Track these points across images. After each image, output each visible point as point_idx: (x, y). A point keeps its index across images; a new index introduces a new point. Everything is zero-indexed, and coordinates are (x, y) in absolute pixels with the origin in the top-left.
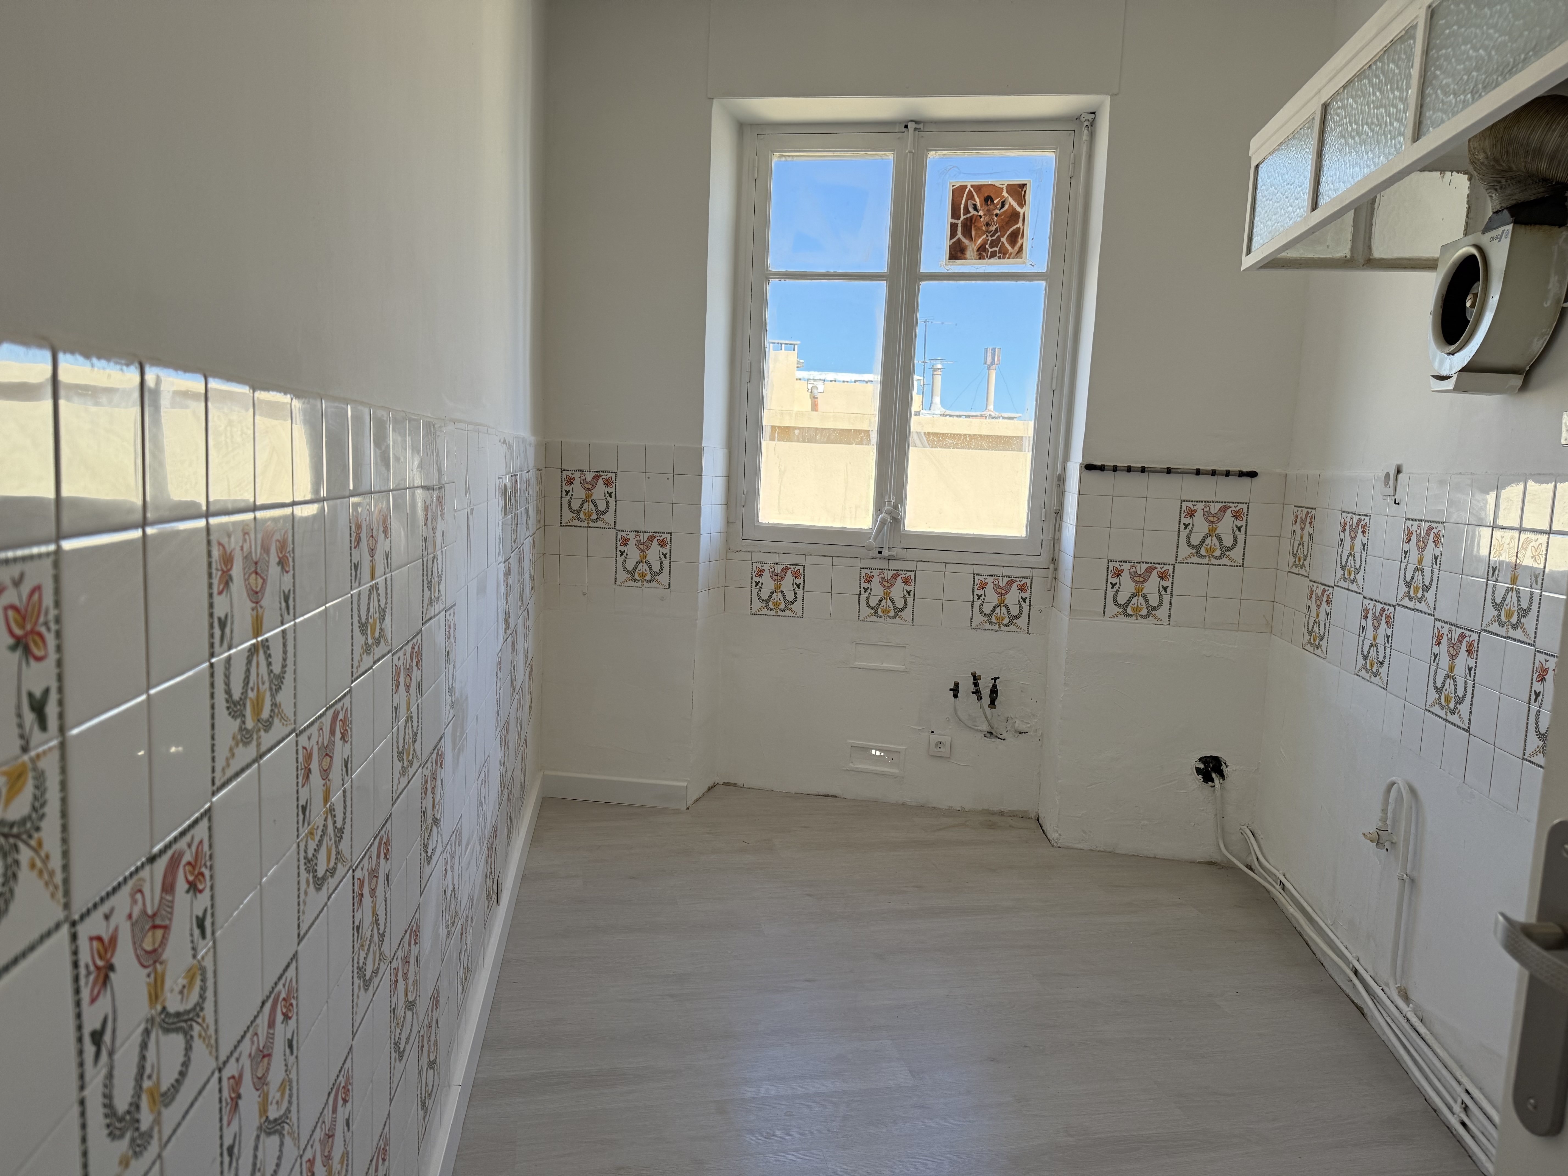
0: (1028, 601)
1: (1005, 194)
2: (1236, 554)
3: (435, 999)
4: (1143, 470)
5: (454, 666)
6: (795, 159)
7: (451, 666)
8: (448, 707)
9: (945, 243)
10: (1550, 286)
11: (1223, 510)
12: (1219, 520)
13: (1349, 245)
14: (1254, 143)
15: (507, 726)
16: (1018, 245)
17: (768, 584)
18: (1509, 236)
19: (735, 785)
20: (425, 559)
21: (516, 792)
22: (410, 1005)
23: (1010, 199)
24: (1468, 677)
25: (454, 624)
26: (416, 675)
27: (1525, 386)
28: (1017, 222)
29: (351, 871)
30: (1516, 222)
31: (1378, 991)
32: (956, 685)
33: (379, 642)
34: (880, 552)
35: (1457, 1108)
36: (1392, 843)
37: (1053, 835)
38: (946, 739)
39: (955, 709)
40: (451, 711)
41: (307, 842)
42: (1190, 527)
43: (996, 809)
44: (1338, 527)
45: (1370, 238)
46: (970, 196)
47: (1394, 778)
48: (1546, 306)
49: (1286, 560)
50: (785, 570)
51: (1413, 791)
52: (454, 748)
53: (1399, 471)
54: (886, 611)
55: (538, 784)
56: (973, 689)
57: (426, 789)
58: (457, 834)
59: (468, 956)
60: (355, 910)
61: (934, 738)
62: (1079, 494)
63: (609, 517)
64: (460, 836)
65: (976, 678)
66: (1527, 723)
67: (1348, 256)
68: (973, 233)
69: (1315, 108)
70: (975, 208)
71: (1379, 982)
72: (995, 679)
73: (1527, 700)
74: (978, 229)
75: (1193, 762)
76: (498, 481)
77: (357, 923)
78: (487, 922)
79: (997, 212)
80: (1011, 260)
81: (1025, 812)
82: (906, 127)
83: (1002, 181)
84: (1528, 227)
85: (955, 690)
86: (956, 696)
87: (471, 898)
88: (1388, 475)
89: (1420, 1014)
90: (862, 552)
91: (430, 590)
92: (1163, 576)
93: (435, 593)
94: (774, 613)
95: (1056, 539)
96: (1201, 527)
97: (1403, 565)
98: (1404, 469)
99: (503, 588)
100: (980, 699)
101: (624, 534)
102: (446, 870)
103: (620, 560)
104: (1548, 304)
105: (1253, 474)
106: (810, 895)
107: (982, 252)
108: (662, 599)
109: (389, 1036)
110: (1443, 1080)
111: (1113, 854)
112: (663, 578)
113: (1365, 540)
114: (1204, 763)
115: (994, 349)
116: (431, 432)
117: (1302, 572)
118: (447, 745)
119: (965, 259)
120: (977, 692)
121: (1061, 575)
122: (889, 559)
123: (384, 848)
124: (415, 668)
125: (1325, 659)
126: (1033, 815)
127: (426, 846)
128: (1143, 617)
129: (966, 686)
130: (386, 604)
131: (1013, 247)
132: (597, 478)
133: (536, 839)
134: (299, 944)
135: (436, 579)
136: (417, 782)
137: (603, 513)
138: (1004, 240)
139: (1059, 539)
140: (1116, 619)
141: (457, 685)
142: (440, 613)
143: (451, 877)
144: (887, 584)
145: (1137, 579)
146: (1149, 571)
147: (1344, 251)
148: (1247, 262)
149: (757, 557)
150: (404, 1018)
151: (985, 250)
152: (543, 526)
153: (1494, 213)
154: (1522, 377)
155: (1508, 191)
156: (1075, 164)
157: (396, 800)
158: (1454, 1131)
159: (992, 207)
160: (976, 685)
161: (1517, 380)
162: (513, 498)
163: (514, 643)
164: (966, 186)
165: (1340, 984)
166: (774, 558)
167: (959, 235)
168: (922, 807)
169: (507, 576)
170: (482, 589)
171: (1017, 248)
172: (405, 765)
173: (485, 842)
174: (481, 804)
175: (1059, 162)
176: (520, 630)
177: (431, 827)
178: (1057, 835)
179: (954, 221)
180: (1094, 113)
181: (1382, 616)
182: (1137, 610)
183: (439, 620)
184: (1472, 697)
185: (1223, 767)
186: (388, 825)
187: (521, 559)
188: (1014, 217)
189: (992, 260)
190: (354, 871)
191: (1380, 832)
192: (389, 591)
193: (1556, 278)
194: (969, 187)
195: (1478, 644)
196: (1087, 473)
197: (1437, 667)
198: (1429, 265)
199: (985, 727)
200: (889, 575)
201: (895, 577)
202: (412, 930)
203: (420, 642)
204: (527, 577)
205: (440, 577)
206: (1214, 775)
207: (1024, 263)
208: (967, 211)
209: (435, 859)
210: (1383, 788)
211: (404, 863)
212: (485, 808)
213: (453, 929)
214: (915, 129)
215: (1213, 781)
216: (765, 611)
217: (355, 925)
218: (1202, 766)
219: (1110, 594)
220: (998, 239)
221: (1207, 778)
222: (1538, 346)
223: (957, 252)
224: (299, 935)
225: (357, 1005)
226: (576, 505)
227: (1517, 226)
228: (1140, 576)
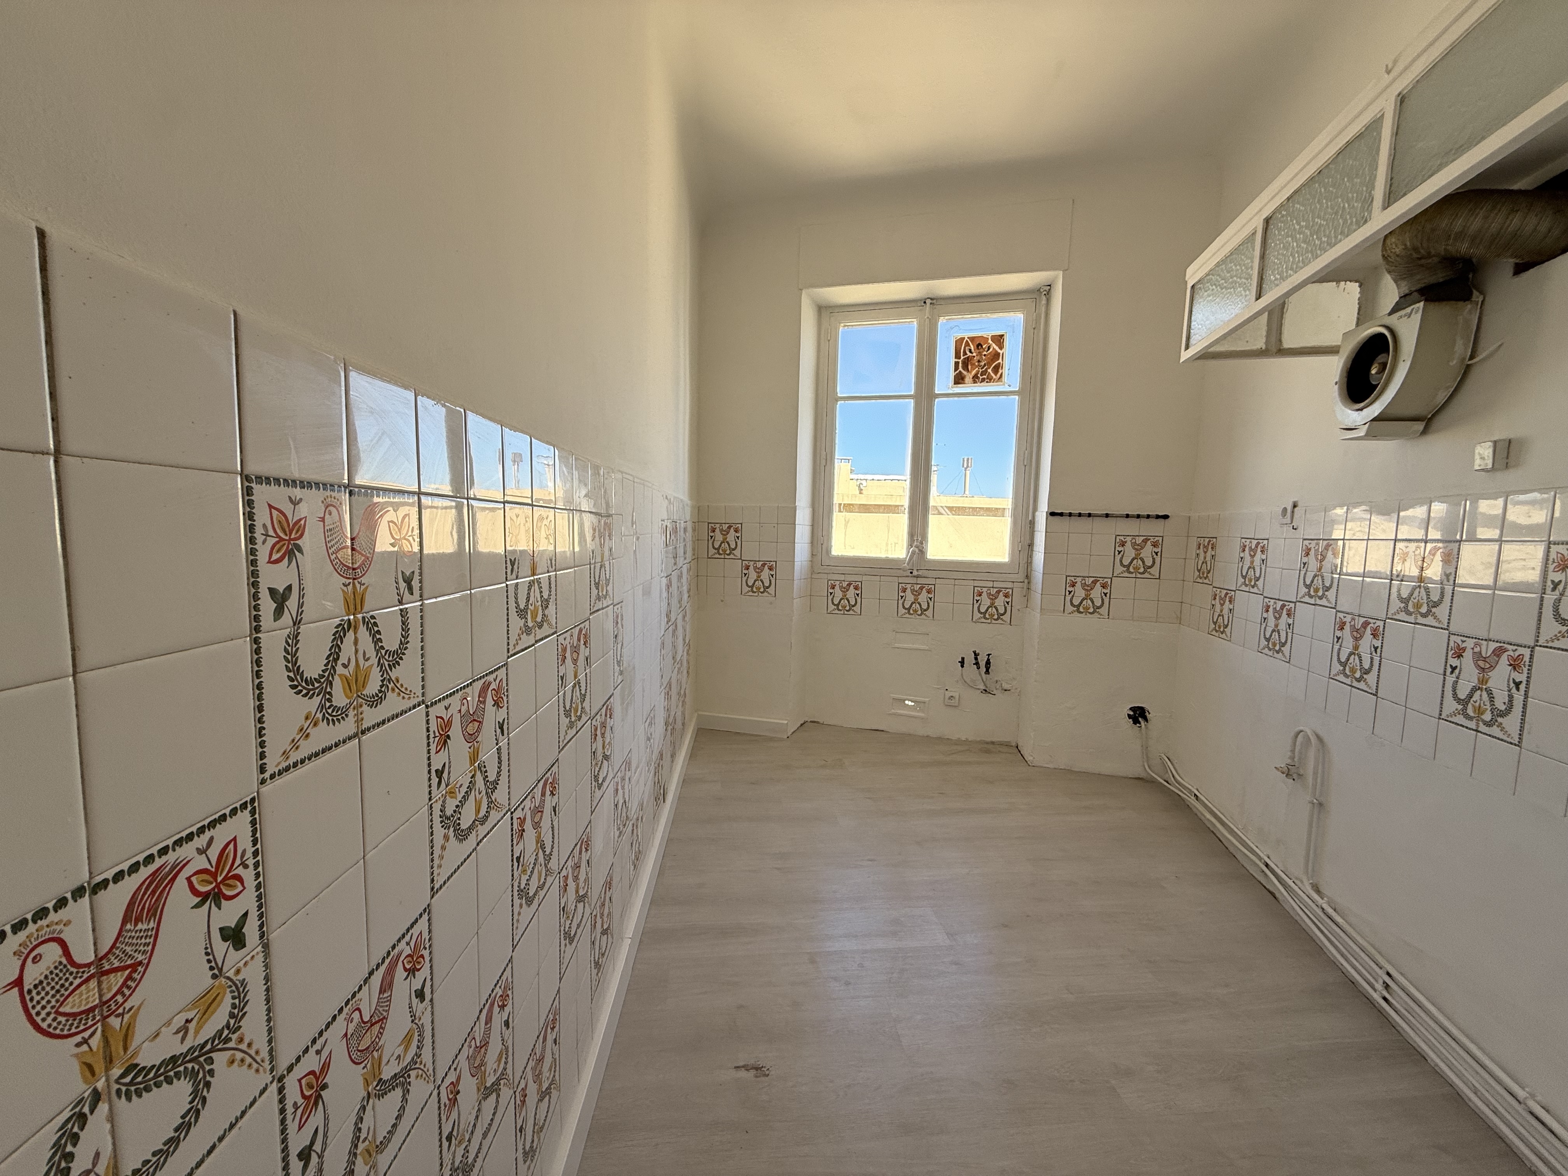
0: (1010, 603)
1: (990, 341)
2: (1155, 571)
3: (608, 885)
4: (1090, 515)
5: (622, 645)
6: (854, 327)
7: (619, 646)
8: (616, 674)
9: (952, 374)
10: (1456, 348)
11: (1145, 541)
12: (1142, 548)
13: (1264, 340)
14: (1189, 271)
15: (669, 684)
16: (999, 374)
17: (839, 594)
18: (1421, 311)
19: (818, 722)
20: (592, 566)
21: (679, 725)
22: (581, 899)
23: (994, 345)
24: (1374, 654)
25: (622, 615)
26: (584, 652)
27: (1424, 432)
28: (998, 359)
29: (509, 813)
30: (1426, 300)
31: (1290, 883)
32: (963, 659)
33: (542, 625)
34: (911, 573)
35: (1379, 986)
36: (1299, 775)
37: (1029, 758)
38: (956, 695)
39: (962, 674)
40: (620, 677)
41: (444, 802)
42: (1122, 553)
43: (989, 740)
44: (1238, 548)
45: (1281, 334)
46: (967, 344)
47: (1301, 728)
48: (1451, 364)
49: (1191, 573)
50: (849, 585)
51: (1318, 737)
52: (622, 703)
53: (1295, 506)
54: (915, 611)
55: (694, 720)
56: (974, 662)
57: (596, 735)
58: (628, 764)
59: (639, 843)
60: (515, 845)
61: (948, 694)
62: (1046, 532)
63: (737, 552)
64: (630, 763)
65: (976, 655)
66: (1443, 691)
67: (1264, 348)
68: (970, 367)
69: (1258, 223)
70: (970, 351)
71: (1291, 877)
72: (989, 655)
73: (1442, 672)
74: (973, 364)
75: (1126, 711)
76: (661, 523)
77: (516, 855)
78: (655, 817)
79: (985, 353)
80: (995, 383)
81: (1009, 742)
82: (925, 302)
83: (988, 333)
84: (1437, 303)
85: (962, 663)
86: (962, 666)
87: (641, 806)
88: (1285, 510)
89: (1333, 906)
90: (901, 573)
91: (597, 588)
92: (1104, 586)
93: (602, 591)
94: (842, 612)
95: (1029, 562)
96: (1129, 553)
97: (1302, 573)
98: (1300, 504)
99: (665, 594)
100: (978, 668)
101: (747, 562)
102: (617, 790)
103: (744, 579)
104: (1455, 362)
105: (1166, 517)
106: (869, 798)
107: (975, 379)
108: (771, 603)
109: (558, 929)
110: (1359, 958)
111: (1070, 771)
112: (771, 590)
113: (1264, 557)
114: (1133, 711)
115: (968, 460)
116: (599, 474)
117: (1206, 581)
118: (616, 702)
119: (964, 383)
120: (977, 664)
121: (1033, 587)
122: (917, 577)
123: (550, 785)
124: (582, 647)
125: (1230, 641)
126: (1014, 744)
127: (596, 778)
128: (1090, 613)
129: (970, 659)
130: (550, 595)
131: (996, 375)
132: (730, 527)
133: (693, 755)
134: (432, 897)
135: (604, 582)
136: (586, 731)
137: (734, 550)
138: (990, 370)
139: (1031, 563)
140: (1072, 615)
141: (625, 659)
142: (608, 606)
143: (622, 793)
144: (916, 594)
145: (1086, 588)
146: (1095, 582)
147: (1260, 344)
148: (1185, 355)
149: (831, 577)
150: (575, 910)
151: (978, 378)
152: (696, 558)
153: (1401, 298)
154: (1424, 423)
155: (1418, 277)
156: (1037, 320)
157: (563, 748)
158: (1377, 1005)
159: (982, 350)
160: (976, 659)
161: (1420, 426)
162: (673, 537)
163: (674, 631)
164: (964, 338)
165: (1252, 872)
166: (842, 577)
167: (960, 369)
168: (939, 738)
169: (669, 586)
170: (647, 592)
171: (998, 375)
172: (573, 720)
173: (653, 764)
174: (649, 739)
175: (1026, 321)
176: (680, 623)
177: (602, 762)
178: (1032, 758)
179: (957, 360)
180: (1050, 286)
181: (1282, 609)
182: (1087, 609)
183: (607, 612)
184: (1379, 669)
185: (1147, 714)
186: (555, 769)
187: (680, 577)
188: (997, 356)
189: (982, 384)
190: (512, 813)
191: (1289, 767)
192: (553, 586)
193: (1461, 342)
194: (966, 338)
195: (1384, 628)
196: (1050, 518)
197: (1341, 646)
198: (1332, 351)
199: (982, 687)
200: (917, 587)
201: (921, 588)
202: (582, 842)
203: (587, 626)
204: (685, 588)
205: (608, 581)
206: (1140, 719)
207: (1004, 385)
208: (965, 353)
209: (605, 784)
210: (1293, 734)
211: (574, 794)
212: (652, 741)
213: (624, 830)
214: (931, 303)
215: (1140, 723)
216: (837, 612)
217: (515, 857)
218: (1132, 713)
219: (1068, 598)
220: (986, 370)
221: (1136, 721)
222: (1442, 397)
223: (959, 380)
224: (432, 889)
225: (518, 921)
226: (717, 545)
227: (1427, 303)
228: (1088, 586)
